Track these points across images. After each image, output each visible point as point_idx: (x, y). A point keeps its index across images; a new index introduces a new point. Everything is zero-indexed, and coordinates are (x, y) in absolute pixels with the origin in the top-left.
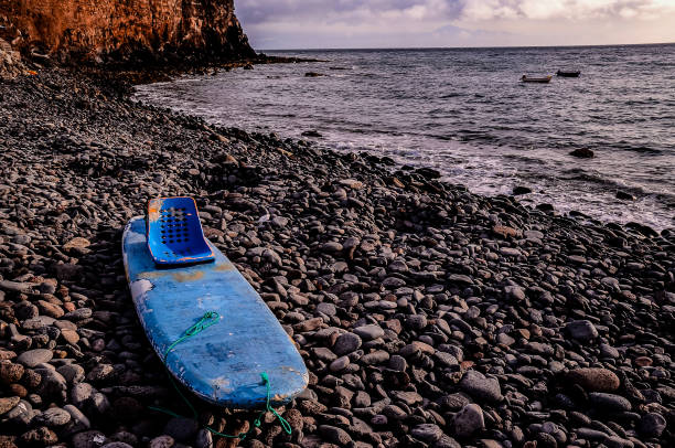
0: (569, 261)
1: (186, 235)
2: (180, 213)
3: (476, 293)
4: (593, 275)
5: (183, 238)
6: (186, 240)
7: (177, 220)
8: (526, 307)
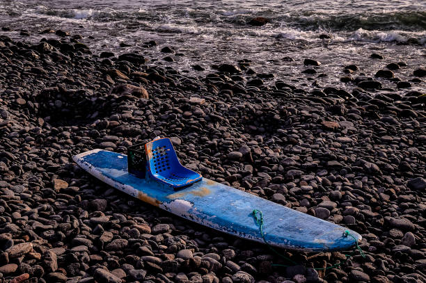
0: (383, 141)
1: (167, 165)
2: (163, 150)
3: (349, 171)
4: (401, 148)
5: (166, 167)
6: (169, 168)
7: (162, 155)
8: (381, 175)
